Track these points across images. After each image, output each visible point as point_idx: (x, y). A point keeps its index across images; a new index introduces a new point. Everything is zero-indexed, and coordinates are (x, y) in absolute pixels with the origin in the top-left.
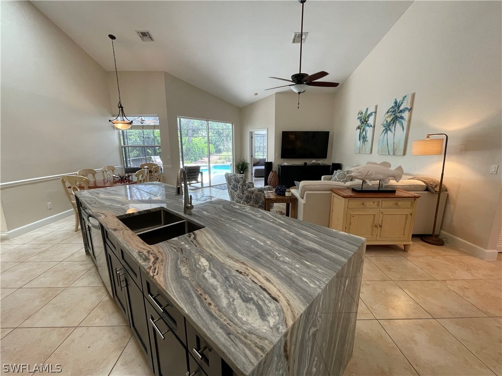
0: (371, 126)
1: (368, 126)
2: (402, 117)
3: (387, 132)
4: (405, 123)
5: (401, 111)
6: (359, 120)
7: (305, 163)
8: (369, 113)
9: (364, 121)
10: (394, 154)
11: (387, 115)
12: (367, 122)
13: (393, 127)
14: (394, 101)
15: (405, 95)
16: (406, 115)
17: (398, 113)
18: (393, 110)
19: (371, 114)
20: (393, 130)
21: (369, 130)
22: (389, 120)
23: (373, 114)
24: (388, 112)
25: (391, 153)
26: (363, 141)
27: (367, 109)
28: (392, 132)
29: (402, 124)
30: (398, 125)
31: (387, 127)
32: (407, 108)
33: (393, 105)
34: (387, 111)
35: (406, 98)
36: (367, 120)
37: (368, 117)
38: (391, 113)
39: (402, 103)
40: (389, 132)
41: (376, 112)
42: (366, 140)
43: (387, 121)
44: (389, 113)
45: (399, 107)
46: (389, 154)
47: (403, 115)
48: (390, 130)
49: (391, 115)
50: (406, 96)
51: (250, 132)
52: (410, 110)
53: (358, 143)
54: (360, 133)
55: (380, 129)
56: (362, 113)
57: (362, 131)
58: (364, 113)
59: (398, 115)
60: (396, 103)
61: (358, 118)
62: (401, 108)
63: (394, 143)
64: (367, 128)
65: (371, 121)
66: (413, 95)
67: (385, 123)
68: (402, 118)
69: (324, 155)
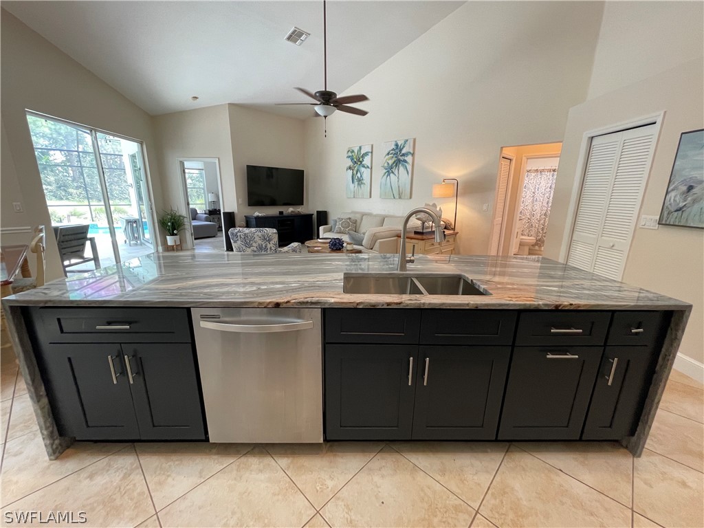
0: (368, 167)
1: (364, 166)
3: (389, 174)
4: (409, 167)
5: (403, 155)
6: (349, 160)
7: (281, 213)
8: (363, 152)
9: (357, 160)
10: (400, 198)
11: (387, 157)
12: (361, 162)
13: (396, 170)
14: (394, 143)
16: (409, 159)
17: (401, 156)
18: (394, 152)
19: (366, 154)
20: (396, 172)
21: (366, 173)
22: (391, 162)
23: (370, 154)
24: (388, 154)
25: (397, 196)
26: (358, 184)
27: (360, 148)
28: (395, 175)
29: (406, 168)
30: (401, 168)
31: (389, 170)
32: (410, 153)
33: (394, 147)
34: (387, 152)
35: (408, 142)
36: (361, 160)
37: (363, 157)
38: (392, 155)
39: (404, 147)
40: (391, 175)
41: (372, 152)
42: (362, 183)
43: (388, 164)
44: (390, 156)
45: (401, 150)
46: (394, 198)
47: (406, 158)
48: (393, 172)
49: (392, 157)
50: (407, 140)
52: (413, 155)
53: (352, 186)
54: (353, 175)
55: (379, 172)
56: (353, 151)
57: (355, 172)
58: (356, 151)
59: (402, 158)
60: (397, 145)
61: (348, 157)
62: (403, 152)
63: (399, 187)
64: (363, 169)
65: (367, 161)
66: (415, 141)
67: (386, 165)
68: (405, 161)
69: (300, 202)
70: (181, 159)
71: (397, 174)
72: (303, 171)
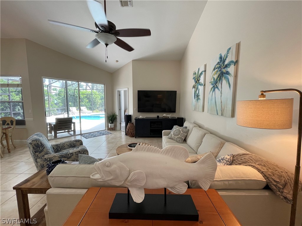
0: (202, 85)
1: (200, 84)
2: (228, 72)
3: (214, 90)
5: (226, 66)
7: (158, 117)
8: (200, 72)
9: (197, 81)
10: (222, 115)
11: (214, 72)
12: (199, 81)
13: (220, 84)
14: (218, 56)
16: (231, 69)
17: (224, 68)
18: (218, 65)
19: (201, 73)
20: (220, 87)
21: (201, 88)
22: (216, 77)
23: (203, 73)
24: (214, 69)
25: (220, 113)
26: (197, 99)
27: (199, 69)
28: (219, 90)
29: (228, 81)
30: (224, 82)
31: (215, 85)
32: (232, 62)
33: (218, 60)
34: (213, 68)
35: (231, 50)
36: (199, 79)
37: (200, 76)
38: (217, 69)
39: (227, 57)
40: (216, 89)
41: (205, 71)
42: (199, 99)
43: (214, 79)
44: (216, 70)
45: (224, 61)
46: (218, 114)
47: (229, 70)
48: (217, 87)
49: (217, 71)
50: (230, 48)
51: (118, 91)
52: (236, 63)
53: (194, 101)
54: (195, 92)
55: (209, 87)
56: (195, 73)
57: (196, 90)
58: (197, 73)
59: (224, 70)
60: (221, 58)
61: (193, 79)
62: (226, 63)
63: (221, 102)
64: (199, 87)
65: (202, 80)
66: (238, 46)
67: (212, 80)
68: (228, 73)
69: (174, 110)
72: (176, 91)
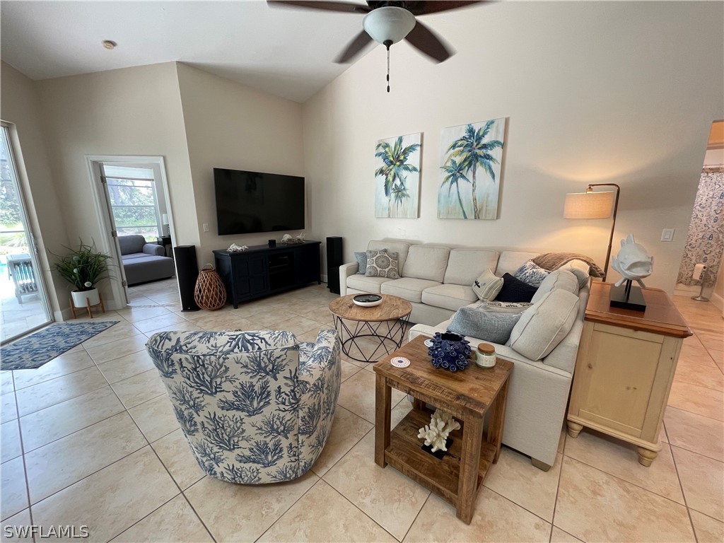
0: (415, 169)
1: (407, 168)
2: (488, 155)
3: (455, 180)
4: (496, 168)
5: (485, 146)
6: (380, 159)
7: (272, 243)
8: (405, 146)
9: (394, 159)
10: (477, 217)
11: (452, 151)
12: (402, 162)
13: (470, 173)
14: (465, 128)
15: (490, 119)
16: (496, 153)
17: (479, 148)
18: (465, 142)
19: (412, 148)
20: (469, 175)
21: (410, 175)
22: (458, 160)
23: (418, 148)
24: (454, 147)
25: (471, 215)
26: (397, 197)
27: (400, 140)
28: (468, 180)
29: (490, 168)
30: (480, 170)
31: (456, 173)
32: (498, 143)
33: (465, 134)
34: (451, 144)
35: (495, 124)
36: (402, 158)
37: (405, 152)
38: (462, 148)
39: (485, 133)
40: (460, 180)
41: (421, 146)
42: (403, 195)
43: (454, 162)
44: (457, 149)
45: (479, 139)
46: (466, 218)
47: (490, 152)
48: (463, 177)
49: (462, 152)
50: (492, 122)
51: (95, 163)
52: (503, 145)
53: (385, 199)
54: (387, 182)
55: (436, 177)
56: (387, 146)
57: (390, 178)
58: (392, 145)
59: (480, 152)
60: (471, 131)
61: (378, 155)
62: (485, 141)
63: (475, 199)
64: (404, 173)
65: (412, 159)
66: (507, 121)
67: (449, 164)
68: (488, 157)
69: (299, 224)
70: (95, 158)
71: (470, 178)
72: (304, 178)
